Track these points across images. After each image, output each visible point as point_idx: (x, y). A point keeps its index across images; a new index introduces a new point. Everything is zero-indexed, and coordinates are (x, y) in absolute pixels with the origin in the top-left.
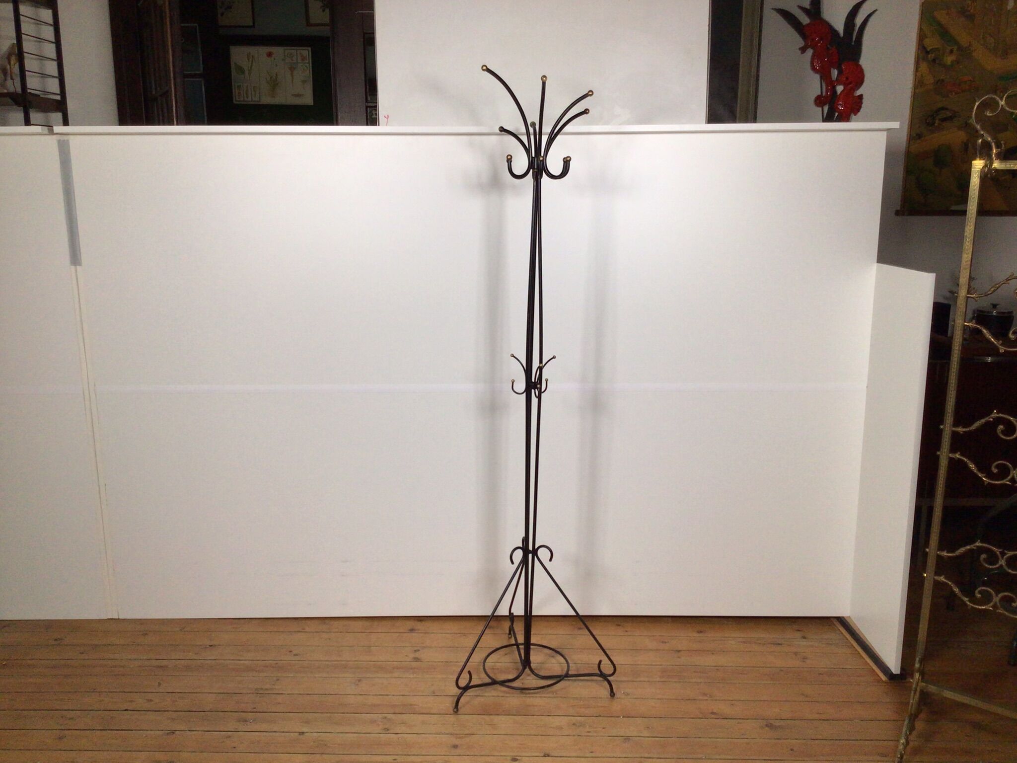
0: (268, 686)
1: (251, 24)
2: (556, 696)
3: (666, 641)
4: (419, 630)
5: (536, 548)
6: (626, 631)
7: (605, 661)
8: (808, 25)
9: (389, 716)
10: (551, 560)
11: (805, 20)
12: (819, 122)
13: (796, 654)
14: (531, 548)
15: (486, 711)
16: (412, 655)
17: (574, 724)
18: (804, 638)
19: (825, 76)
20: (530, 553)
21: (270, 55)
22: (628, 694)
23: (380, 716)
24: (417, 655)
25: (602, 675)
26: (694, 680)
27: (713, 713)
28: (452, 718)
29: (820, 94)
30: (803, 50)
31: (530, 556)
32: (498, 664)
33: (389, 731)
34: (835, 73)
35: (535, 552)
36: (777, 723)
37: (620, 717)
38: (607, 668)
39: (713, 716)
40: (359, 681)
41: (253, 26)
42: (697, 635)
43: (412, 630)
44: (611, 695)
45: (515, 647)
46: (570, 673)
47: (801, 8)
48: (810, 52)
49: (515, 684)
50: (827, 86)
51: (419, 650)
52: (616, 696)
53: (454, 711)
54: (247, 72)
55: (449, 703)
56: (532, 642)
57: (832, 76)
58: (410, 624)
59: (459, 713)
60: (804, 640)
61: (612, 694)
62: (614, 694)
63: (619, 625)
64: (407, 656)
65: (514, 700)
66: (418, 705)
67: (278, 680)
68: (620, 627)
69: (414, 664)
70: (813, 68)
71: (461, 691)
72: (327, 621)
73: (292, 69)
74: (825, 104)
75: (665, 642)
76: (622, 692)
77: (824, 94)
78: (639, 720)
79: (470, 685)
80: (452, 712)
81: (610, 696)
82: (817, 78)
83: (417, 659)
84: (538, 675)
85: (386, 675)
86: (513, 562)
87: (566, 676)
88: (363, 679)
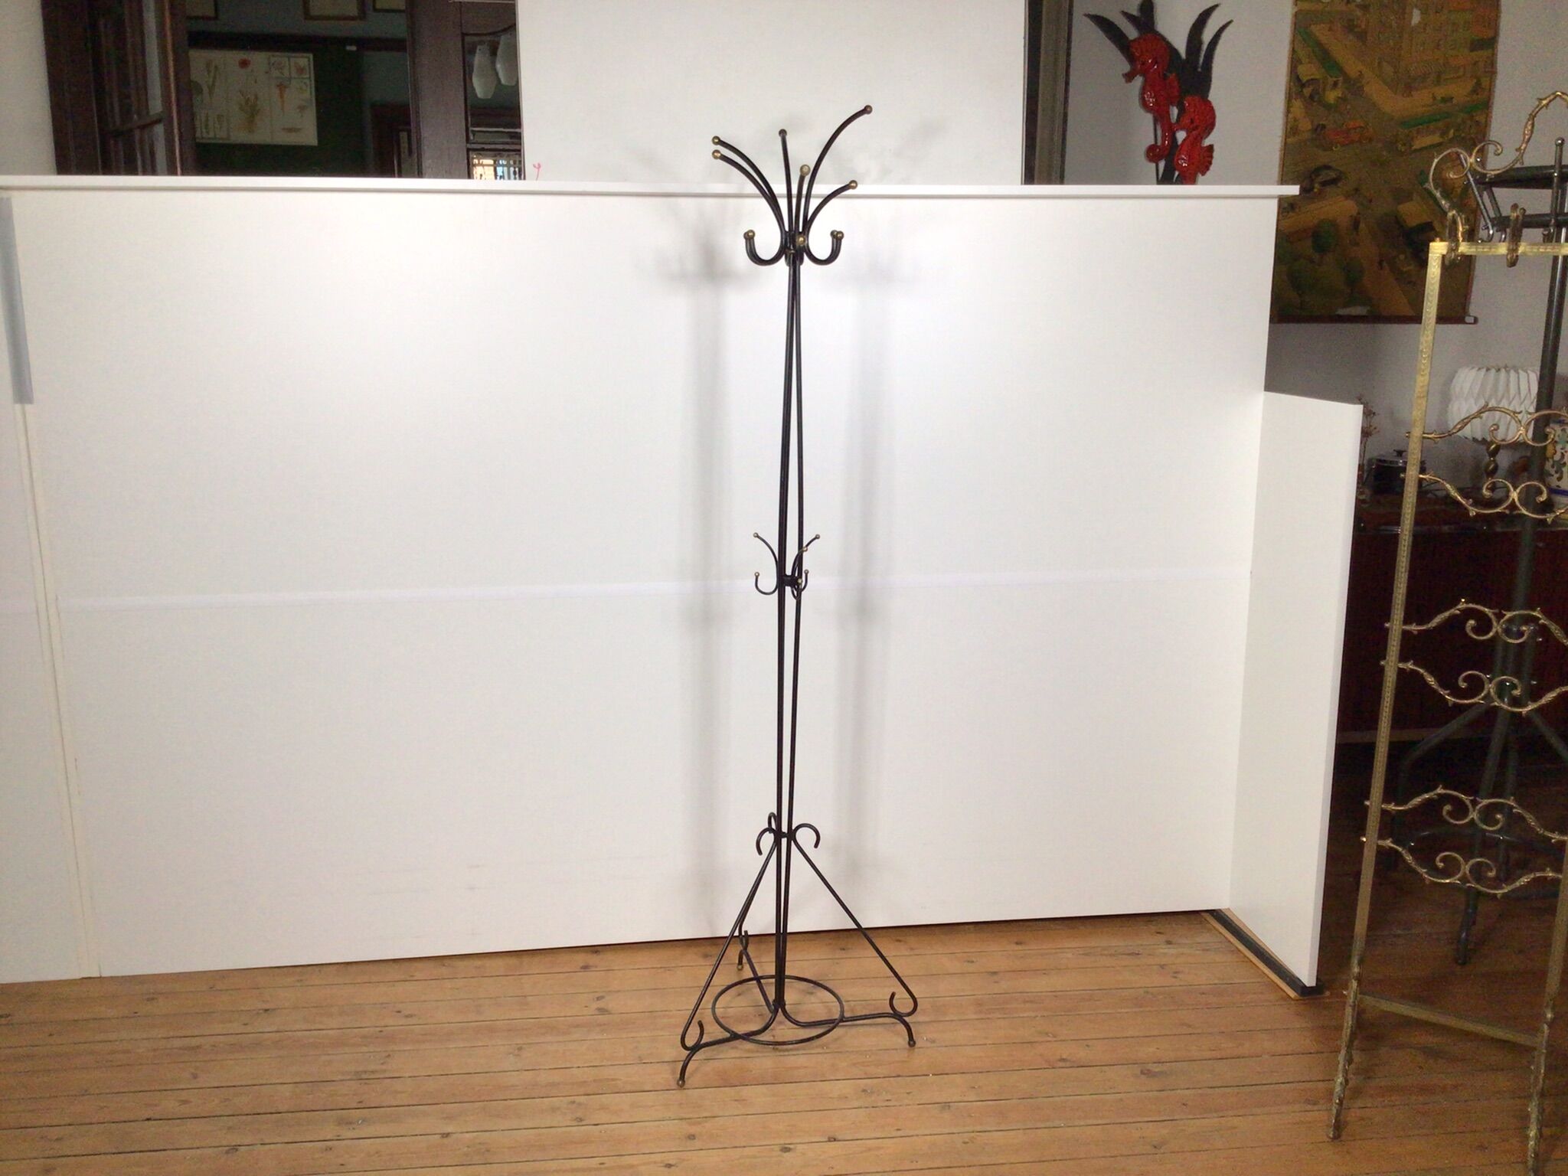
0: (372, 1067)
1: (211, 13)
2: (827, 1051)
3: (974, 959)
4: (595, 966)
5: (793, 828)
6: (911, 949)
7: (901, 993)
8: (1135, 40)
9: (579, 1099)
10: (816, 845)
11: (1132, 33)
12: (1153, 184)
13: (1162, 966)
14: (785, 829)
15: (726, 1081)
16: (595, 1005)
17: (864, 1091)
18: (1169, 943)
19: (1160, 116)
20: (784, 837)
21: (244, 64)
22: (933, 1041)
23: (564, 1100)
24: (601, 1004)
25: (897, 1015)
26: (1024, 1014)
27: (1063, 1060)
28: (677, 1095)
29: (1153, 143)
30: (1129, 77)
31: (784, 841)
32: (733, 1009)
33: (584, 1123)
34: (1174, 112)
35: (791, 835)
36: (1156, 1068)
37: (929, 1075)
38: (903, 1004)
39: (1061, 1064)
40: (520, 1049)
41: (216, 18)
42: (1017, 948)
43: (585, 968)
44: (909, 1043)
45: (755, 982)
46: (847, 1015)
47: (1126, 14)
48: (1139, 81)
49: (765, 1037)
50: (1163, 131)
51: (602, 997)
52: (918, 1044)
53: (678, 1084)
54: (206, 90)
55: (667, 1075)
57: (1171, 118)
58: (581, 959)
59: (686, 1086)
60: (1169, 946)
61: (912, 1042)
62: (915, 1043)
63: (900, 941)
64: (586, 1007)
65: (764, 1061)
66: (621, 1080)
67: (389, 1056)
68: (902, 943)
69: (602, 1018)
70: (1144, 104)
71: (688, 1052)
72: (447, 962)
73: (282, 87)
74: (1160, 159)
75: (973, 962)
76: (925, 1038)
77: (1159, 143)
78: (958, 1078)
79: (702, 1042)
80: (675, 1087)
81: (907, 1046)
82: (1149, 118)
83: (602, 1011)
84: (796, 1023)
85: (561, 1038)
86: (760, 852)
87: (842, 1019)
88: (524, 1046)
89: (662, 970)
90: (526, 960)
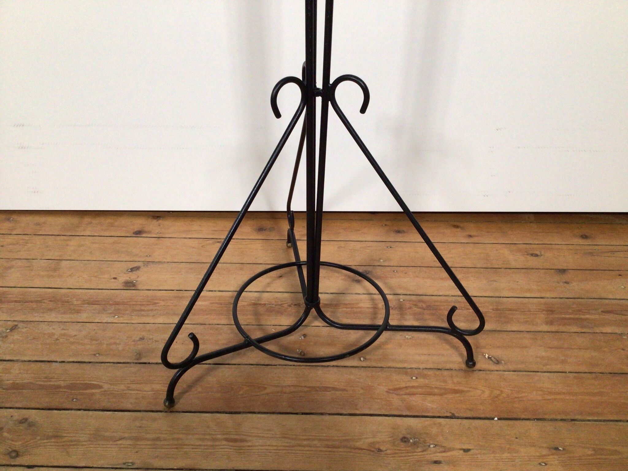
3: (538, 253)
4: (149, 232)
5: (331, 82)
6: (470, 236)
9: (33, 415)
10: (363, 110)
14: (319, 84)
16: (123, 278)
17: (404, 440)
20: (318, 94)
22: (498, 362)
23: (17, 414)
24: (133, 277)
25: (453, 331)
26: (608, 329)
31: (319, 100)
32: (266, 295)
33: (18, 461)
35: (329, 92)
37: (493, 419)
38: (466, 321)
42: (582, 241)
43: (138, 233)
44: (467, 363)
45: (295, 267)
46: (393, 322)
51: (138, 268)
52: (478, 366)
53: (165, 404)
56: (321, 260)
58: (139, 223)
59: (178, 407)
61: (470, 361)
62: (474, 364)
63: (457, 227)
64: (115, 278)
68: (459, 230)
71: (176, 370)
72: (15, 217)
75: (537, 255)
76: (487, 356)
79: (197, 356)
80: (161, 407)
81: (464, 366)
83: (130, 285)
84: (332, 324)
85: (67, 318)
86: (278, 115)
87: (386, 327)
88: (21, 325)
89: (211, 242)
90: (87, 219)
